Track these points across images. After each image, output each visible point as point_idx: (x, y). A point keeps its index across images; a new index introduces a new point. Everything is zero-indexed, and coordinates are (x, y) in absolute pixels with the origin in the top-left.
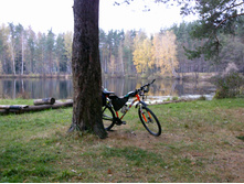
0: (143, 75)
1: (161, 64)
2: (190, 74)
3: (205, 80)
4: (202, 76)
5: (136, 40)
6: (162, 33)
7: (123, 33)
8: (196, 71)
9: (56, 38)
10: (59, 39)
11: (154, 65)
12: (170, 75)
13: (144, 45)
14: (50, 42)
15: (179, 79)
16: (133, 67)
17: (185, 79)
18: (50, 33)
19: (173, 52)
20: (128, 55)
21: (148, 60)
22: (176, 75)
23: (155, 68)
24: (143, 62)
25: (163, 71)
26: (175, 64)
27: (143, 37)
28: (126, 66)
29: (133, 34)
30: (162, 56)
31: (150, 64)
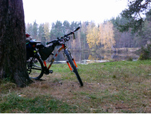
0: (93, 50)
1: (104, 42)
2: (123, 48)
3: (132, 52)
4: (130, 50)
5: (89, 28)
6: (105, 23)
7: (80, 24)
8: (126, 47)
9: (38, 27)
10: (40, 27)
11: (100, 43)
12: (110, 50)
13: (94, 30)
14: (35, 29)
15: (115, 52)
16: (87, 45)
17: (119, 52)
18: (35, 23)
19: (112, 35)
20: (84, 37)
21: (96, 40)
22: (114, 49)
23: (101, 45)
24: (93, 41)
25: (105, 47)
26: (114, 42)
27: (93, 26)
28: (82, 44)
29: (87, 24)
30: (105, 37)
31: (97, 43)
